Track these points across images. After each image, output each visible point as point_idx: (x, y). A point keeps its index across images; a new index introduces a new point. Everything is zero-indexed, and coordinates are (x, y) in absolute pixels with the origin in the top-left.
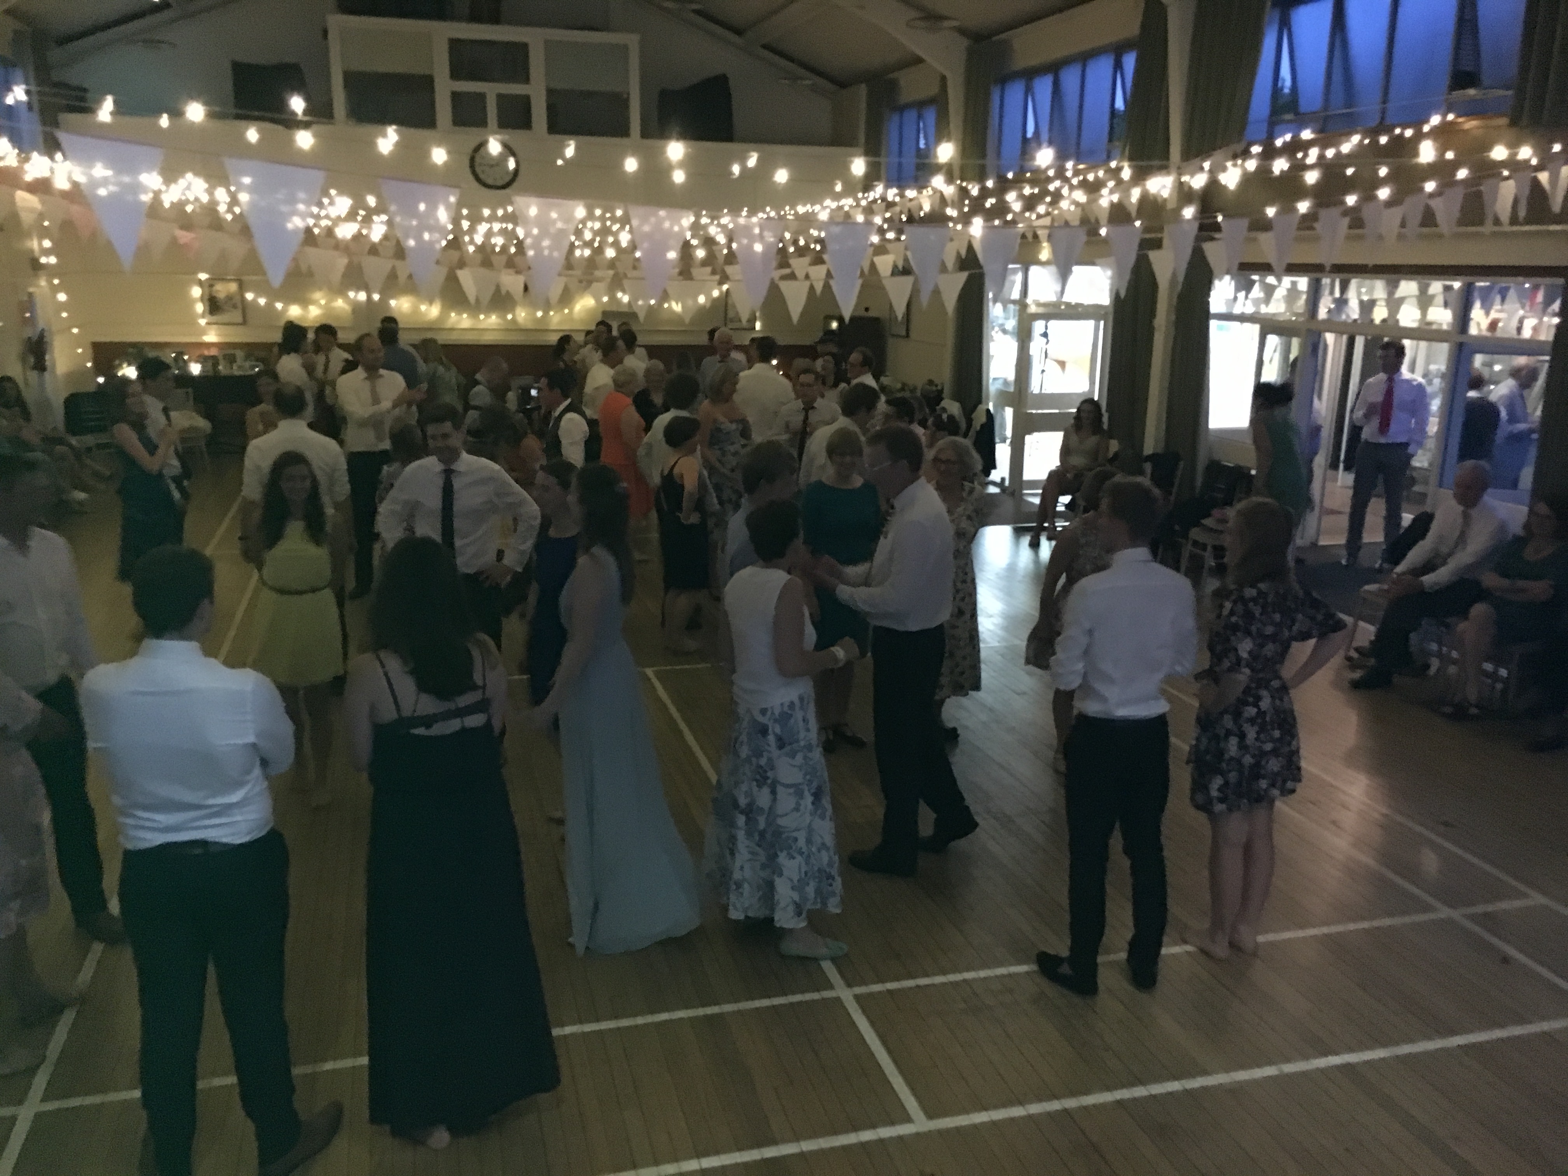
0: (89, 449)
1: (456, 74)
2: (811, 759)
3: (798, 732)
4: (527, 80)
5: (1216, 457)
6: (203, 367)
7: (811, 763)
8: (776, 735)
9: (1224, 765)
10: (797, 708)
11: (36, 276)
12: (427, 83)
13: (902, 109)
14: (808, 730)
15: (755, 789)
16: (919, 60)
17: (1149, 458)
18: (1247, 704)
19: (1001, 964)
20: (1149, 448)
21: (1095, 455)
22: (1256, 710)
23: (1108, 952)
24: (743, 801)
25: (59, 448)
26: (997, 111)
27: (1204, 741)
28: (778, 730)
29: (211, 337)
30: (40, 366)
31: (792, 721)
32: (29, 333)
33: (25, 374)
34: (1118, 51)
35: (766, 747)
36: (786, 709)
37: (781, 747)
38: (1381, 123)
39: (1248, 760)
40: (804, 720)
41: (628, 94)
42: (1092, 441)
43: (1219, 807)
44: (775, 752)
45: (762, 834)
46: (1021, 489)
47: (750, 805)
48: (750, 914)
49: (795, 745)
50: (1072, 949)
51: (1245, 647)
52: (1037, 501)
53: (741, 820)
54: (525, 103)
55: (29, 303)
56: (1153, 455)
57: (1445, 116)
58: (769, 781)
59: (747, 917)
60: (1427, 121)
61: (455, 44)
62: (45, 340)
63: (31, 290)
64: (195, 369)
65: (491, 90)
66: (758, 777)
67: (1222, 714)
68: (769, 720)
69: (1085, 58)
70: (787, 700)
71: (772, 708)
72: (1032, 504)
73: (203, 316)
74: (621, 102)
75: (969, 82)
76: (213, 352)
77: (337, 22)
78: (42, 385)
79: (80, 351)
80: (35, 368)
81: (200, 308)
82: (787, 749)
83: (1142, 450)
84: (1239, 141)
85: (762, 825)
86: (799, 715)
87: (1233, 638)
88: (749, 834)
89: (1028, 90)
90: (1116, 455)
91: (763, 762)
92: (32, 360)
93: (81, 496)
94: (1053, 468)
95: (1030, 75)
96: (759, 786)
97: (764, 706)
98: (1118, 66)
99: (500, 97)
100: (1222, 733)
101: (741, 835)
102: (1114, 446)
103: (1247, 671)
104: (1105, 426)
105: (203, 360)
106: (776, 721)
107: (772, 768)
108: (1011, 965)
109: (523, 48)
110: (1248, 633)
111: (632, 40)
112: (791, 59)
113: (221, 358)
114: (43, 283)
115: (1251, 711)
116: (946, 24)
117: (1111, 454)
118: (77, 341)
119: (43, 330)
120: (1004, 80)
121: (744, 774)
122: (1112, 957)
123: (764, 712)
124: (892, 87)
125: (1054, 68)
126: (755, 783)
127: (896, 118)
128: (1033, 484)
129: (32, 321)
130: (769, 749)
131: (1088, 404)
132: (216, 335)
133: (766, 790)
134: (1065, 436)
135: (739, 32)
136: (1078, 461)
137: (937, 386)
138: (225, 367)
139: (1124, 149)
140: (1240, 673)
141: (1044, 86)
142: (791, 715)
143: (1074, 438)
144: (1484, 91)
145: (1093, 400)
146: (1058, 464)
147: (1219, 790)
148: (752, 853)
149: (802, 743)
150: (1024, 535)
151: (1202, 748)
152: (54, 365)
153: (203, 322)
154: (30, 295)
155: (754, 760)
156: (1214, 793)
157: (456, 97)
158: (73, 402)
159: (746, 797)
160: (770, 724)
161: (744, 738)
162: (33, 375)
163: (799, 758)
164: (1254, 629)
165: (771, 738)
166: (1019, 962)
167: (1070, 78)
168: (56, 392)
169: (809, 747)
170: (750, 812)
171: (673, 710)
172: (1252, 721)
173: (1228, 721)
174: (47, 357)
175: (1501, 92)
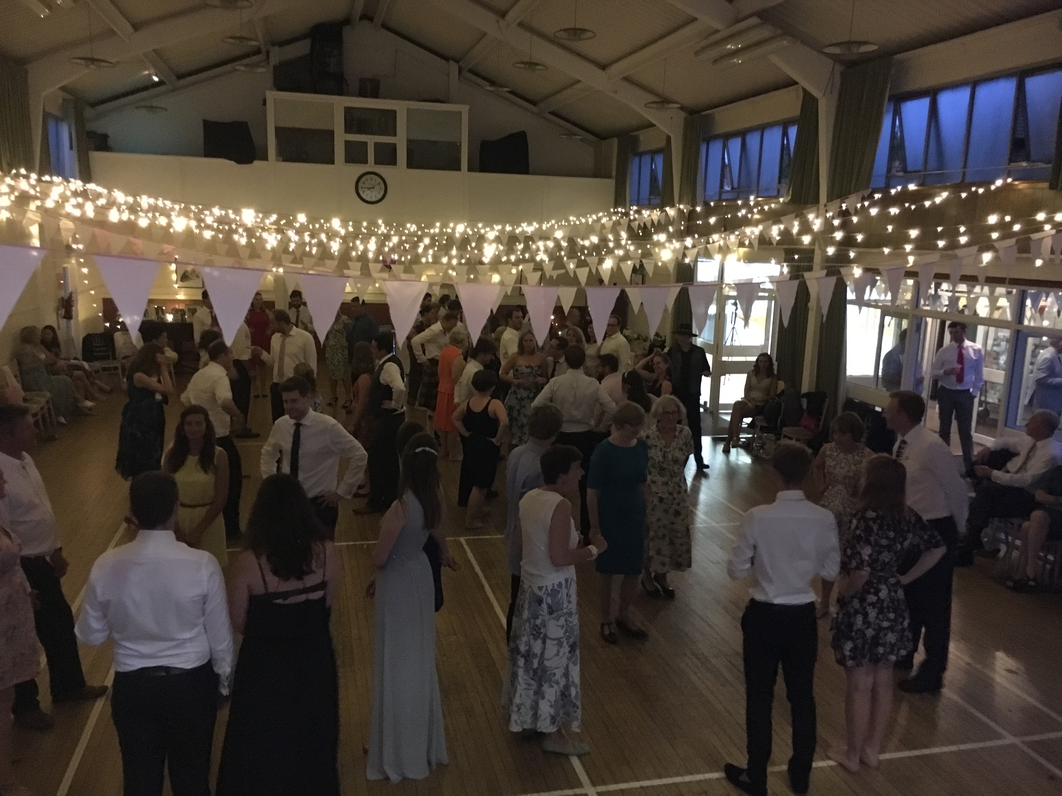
0: (97, 372)
1: (348, 129)
2: (571, 622)
3: (563, 603)
4: (395, 135)
5: (851, 396)
6: (174, 316)
7: (571, 625)
8: (548, 604)
9: (853, 634)
10: (563, 587)
11: (69, 257)
12: (330, 134)
13: (641, 155)
14: (569, 602)
15: (532, 641)
16: (652, 125)
17: (806, 395)
18: (869, 593)
19: (699, 772)
20: (805, 388)
21: (767, 391)
22: (876, 598)
23: (774, 764)
24: (523, 648)
25: (77, 373)
26: (704, 160)
27: (841, 616)
28: (549, 600)
29: (181, 296)
30: (68, 316)
31: (560, 595)
32: (62, 294)
33: (58, 322)
34: (785, 125)
35: (541, 612)
36: (556, 587)
37: (551, 613)
38: (963, 181)
39: (870, 633)
40: (567, 595)
41: (461, 143)
42: (766, 382)
43: (850, 663)
44: (547, 617)
45: (535, 671)
46: (718, 410)
47: (528, 651)
48: (525, 727)
49: (560, 612)
50: (748, 764)
51: (866, 552)
52: (728, 418)
53: (521, 662)
54: (393, 148)
55: (64, 274)
56: (808, 393)
57: (1005, 180)
58: (542, 636)
59: (524, 730)
60: (993, 183)
61: (348, 111)
62: (73, 299)
63: (65, 265)
64: (170, 318)
65: (371, 140)
66: (534, 632)
67: (853, 597)
68: (544, 594)
69: (762, 128)
70: (556, 582)
71: (546, 586)
72: (725, 420)
73: (176, 282)
74: (456, 147)
75: (685, 139)
76: (182, 307)
77: (272, 96)
78: (68, 328)
79: (95, 305)
80: (64, 317)
81: (174, 277)
82: (555, 614)
83: (800, 391)
84: (867, 188)
85: (535, 665)
86: (564, 591)
87: (857, 546)
88: (527, 671)
89: (725, 147)
90: (783, 392)
91: (538, 622)
92: (63, 311)
93: (89, 404)
94: (740, 399)
95: (727, 137)
96: (535, 639)
97: (541, 585)
98: (785, 134)
99: (376, 144)
100: (852, 611)
101: (521, 672)
102: (781, 385)
103: (868, 569)
104: (775, 372)
105: (175, 312)
106: (548, 595)
107: (545, 626)
108: (706, 772)
109: (393, 113)
110: (868, 543)
111: (464, 109)
112: (568, 121)
113: (186, 310)
114: (73, 261)
115: (872, 598)
116: (671, 105)
117: (779, 391)
118: (93, 299)
119: (72, 292)
120: (708, 140)
121: (525, 630)
122: (776, 769)
123: (540, 588)
124: (635, 141)
125: (743, 134)
126: (532, 637)
127: (636, 160)
128: (726, 406)
129: (64, 286)
130: (542, 613)
131: (764, 357)
132: (184, 295)
133: (539, 642)
134: (748, 377)
135: (534, 103)
136: (756, 395)
137: (661, 337)
138: (189, 317)
139: (789, 190)
140: (863, 570)
141: (735, 145)
142: (559, 592)
143: (754, 379)
144: (1032, 164)
145: (767, 354)
146: (743, 396)
147: (850, 651)
148: (529, 685)
149: (565, 611)
150: (719, 444)
151: (840, 620)
152: (77, 316)
153: (176, 286)
154: (65, 269)
155: (532, 621)
156: (847, 653)
157: (348, 144)
158: (88, 340)
159: (526, 645)
160: (544, 597)
161: (526, 606)
162: (63, 322)
163: (562, 621)
164: (872, 539)
165: (544, 606)
166: (712, 771)
167: (753, 140)
168: (78, 334)
169: (570, 614)
170: (528, 656)
171: (478, 569)
172: (873, 605)
173: (856, 604)
174: (74, 308)
175: (1044, 165)
